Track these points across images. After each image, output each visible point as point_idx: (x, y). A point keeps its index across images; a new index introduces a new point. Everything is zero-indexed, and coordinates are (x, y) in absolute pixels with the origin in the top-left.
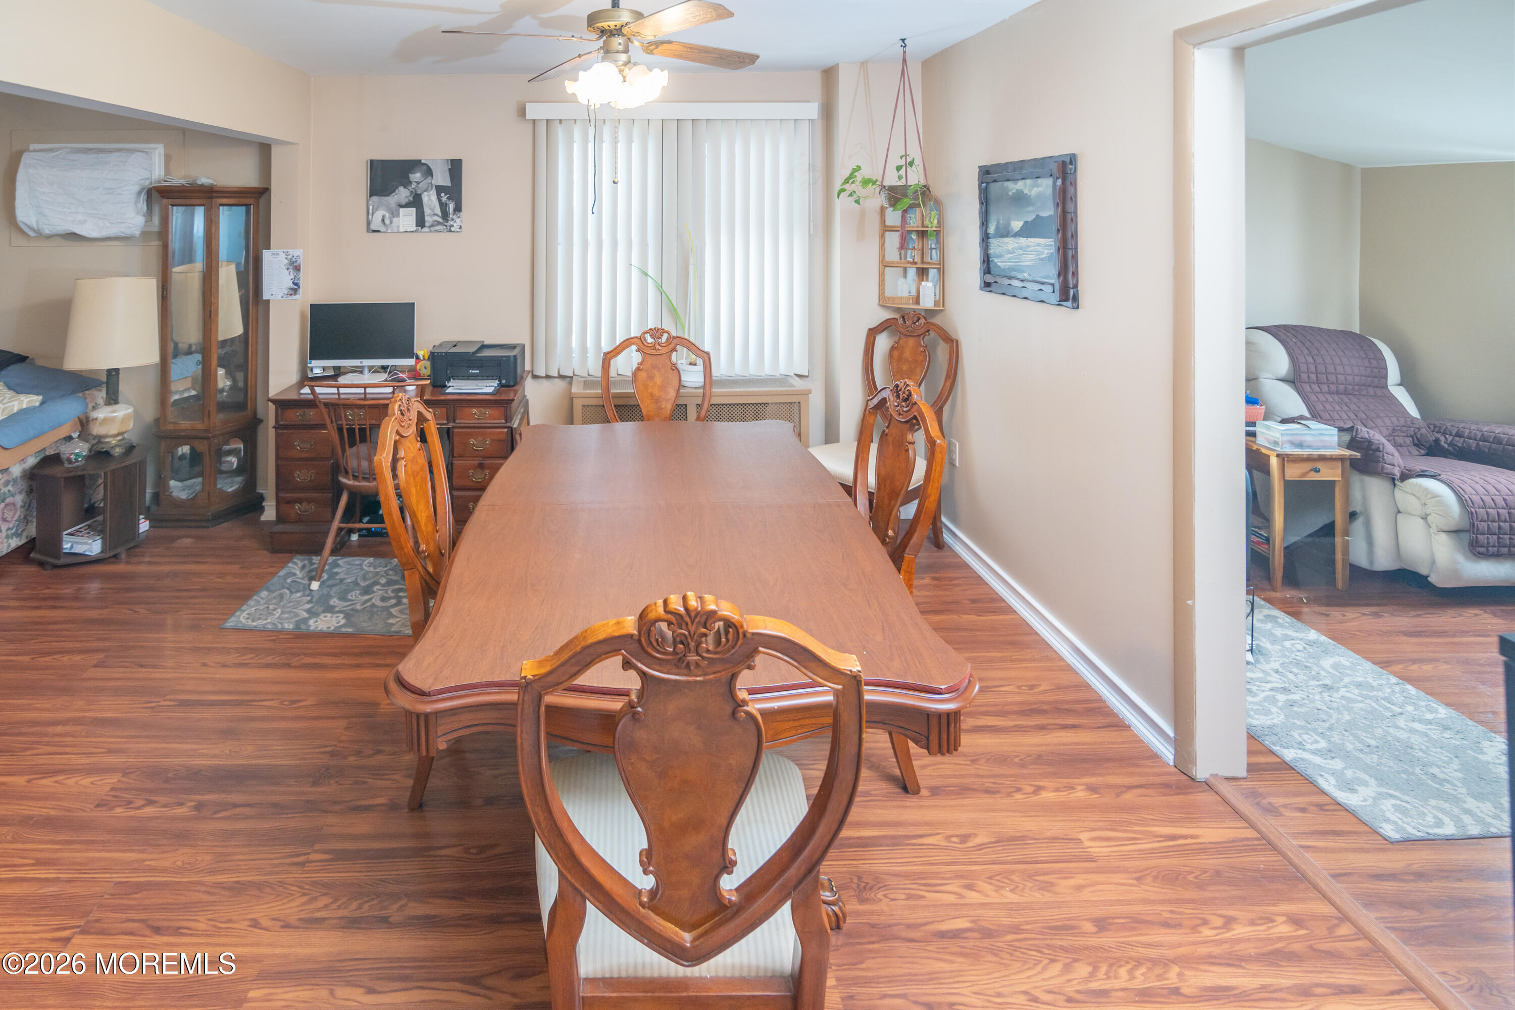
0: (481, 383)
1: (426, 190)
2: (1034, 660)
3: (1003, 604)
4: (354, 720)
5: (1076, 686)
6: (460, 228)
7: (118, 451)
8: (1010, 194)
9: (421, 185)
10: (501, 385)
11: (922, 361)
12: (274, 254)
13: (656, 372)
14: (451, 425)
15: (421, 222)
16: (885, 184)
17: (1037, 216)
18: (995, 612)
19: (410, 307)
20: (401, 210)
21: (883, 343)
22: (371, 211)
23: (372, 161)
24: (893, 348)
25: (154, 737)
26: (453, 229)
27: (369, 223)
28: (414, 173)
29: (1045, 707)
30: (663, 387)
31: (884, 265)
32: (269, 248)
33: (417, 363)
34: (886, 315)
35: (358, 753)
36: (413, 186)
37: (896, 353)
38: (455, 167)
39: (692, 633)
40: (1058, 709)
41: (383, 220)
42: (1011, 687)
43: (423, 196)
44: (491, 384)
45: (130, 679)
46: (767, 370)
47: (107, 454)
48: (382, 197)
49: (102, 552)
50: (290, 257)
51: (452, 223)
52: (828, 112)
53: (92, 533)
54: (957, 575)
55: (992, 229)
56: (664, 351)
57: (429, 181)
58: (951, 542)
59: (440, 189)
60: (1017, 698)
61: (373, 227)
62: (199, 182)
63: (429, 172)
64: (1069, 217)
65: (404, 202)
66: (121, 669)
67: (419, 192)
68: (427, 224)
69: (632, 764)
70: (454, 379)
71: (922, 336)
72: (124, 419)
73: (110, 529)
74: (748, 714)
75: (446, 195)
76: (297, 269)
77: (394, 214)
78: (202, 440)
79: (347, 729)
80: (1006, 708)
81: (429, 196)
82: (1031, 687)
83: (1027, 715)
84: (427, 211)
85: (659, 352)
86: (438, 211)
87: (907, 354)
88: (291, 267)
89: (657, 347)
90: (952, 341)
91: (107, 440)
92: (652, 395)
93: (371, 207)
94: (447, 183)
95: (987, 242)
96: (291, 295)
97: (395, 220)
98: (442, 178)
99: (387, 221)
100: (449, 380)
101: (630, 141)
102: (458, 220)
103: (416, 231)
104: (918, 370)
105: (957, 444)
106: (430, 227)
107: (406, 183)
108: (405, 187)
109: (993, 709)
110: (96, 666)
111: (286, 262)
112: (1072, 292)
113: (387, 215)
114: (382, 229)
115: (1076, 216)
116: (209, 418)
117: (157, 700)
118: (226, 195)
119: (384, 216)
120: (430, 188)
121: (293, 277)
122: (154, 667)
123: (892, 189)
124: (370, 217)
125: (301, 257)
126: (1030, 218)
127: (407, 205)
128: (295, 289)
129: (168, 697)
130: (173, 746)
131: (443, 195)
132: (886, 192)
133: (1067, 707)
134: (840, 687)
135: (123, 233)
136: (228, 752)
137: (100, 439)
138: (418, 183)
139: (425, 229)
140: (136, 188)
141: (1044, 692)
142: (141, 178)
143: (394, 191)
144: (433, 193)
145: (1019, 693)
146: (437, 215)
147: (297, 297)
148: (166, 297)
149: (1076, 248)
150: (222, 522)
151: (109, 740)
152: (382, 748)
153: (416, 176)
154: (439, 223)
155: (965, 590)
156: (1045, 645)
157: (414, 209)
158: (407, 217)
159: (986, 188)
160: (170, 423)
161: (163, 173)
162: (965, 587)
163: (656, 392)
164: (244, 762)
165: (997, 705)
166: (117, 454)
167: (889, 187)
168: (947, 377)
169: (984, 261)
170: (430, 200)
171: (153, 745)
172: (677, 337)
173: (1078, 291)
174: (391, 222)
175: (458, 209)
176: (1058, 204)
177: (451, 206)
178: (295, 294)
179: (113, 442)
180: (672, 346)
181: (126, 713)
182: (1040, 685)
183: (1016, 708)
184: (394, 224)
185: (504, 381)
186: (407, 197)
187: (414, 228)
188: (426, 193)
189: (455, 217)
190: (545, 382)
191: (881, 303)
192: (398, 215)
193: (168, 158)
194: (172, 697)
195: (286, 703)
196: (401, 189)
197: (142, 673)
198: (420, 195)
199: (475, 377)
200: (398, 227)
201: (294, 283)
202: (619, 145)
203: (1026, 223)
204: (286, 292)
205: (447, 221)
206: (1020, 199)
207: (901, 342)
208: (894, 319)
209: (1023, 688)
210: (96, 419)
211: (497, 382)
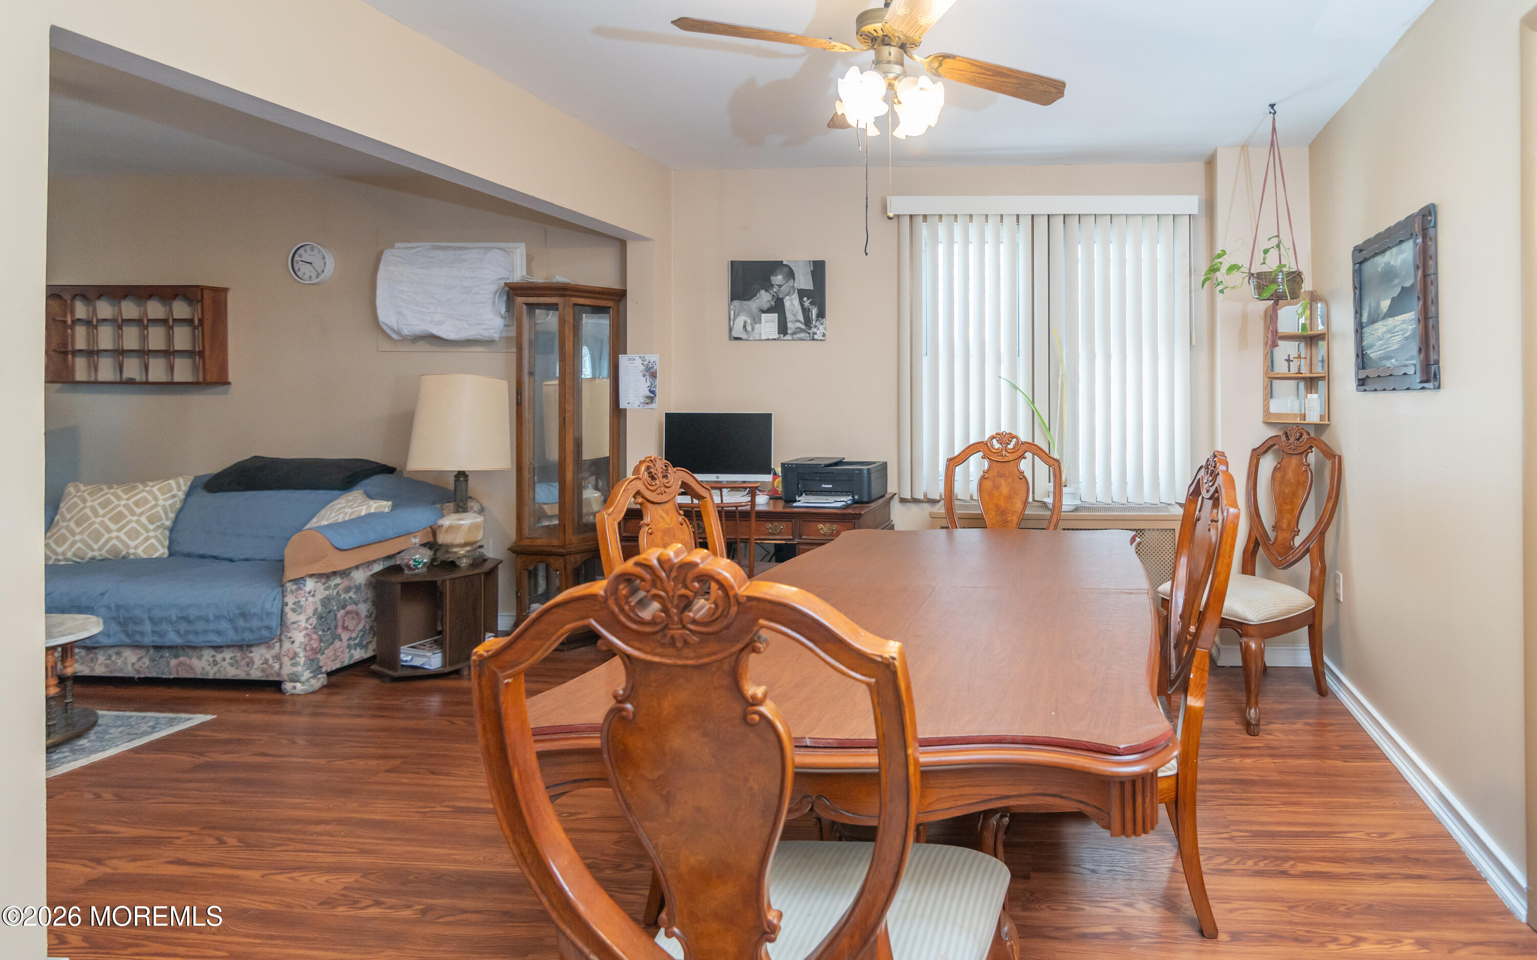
0: (831, 499)
1: (788, 294)
2: (1394, 808)
3: (1376, 751)
4: (626, 834)
5: (1436, 836)
6: (824, 335)
7: (464, 563)
8: (1380, 270)
9: (782, 288)
10: (855, 502)
11: (1304, 482)
12: (630, 359)
13: (1002, 481)
14: (796, 541)
15: (783, 329)
16: (1252, 271)
17: (1403, 288)
18: (1364, 758)
19: (766, 419)
20: (763, 315)
21: (1267, 464)
22: (732, 317)
23: (732, 262)
24: (1275, 469)
25: (414, 840)
26: (816, 337)
27: (730, 330)
28: (776, 276)
29: (1393, 856)
30: (1009, 498)
31: (1271, 378)
32: (625, 353)
33: (774, 479)
34: (1270, 433)
35: (617, 867)
36: (775, 290)
37: (1278, 475)
38: (818, 269)
39: (671, 593)
40: (1406, 858)
41: (745, 327)
42: (1360, 833)
43: (785, 301)
44: (842, 499)
45: (418, 785)
46: (1147, 497)
47: (452, 565)
48: (744, 302)
49: (442, 667)
50: (646, 363)
51: (815, 330)
52: (1210, 207)
53: (435, 647)
54: (1333, 722)
55: (1365, 319)
56: (1011, 457)
57: (791, 284)
58: (1336, 688)
59: (802, 293)
60: (1363, 846)
61: (735, 334)
62: (554, 281)
63: (791, 274)
64: (1429, 280)
65: (765, 307)
66: (410, 775)
67: (781, 297)
68: (789, 331)
69: (631, 782)
70: (806, 494)
71: (1305, 453)
72: (473, 528)
73: (450, 642)
74: (762, 716)
75: (808, 299)
76: (654, 375)
77: (756, 320)
78: (558, 557)
79: (615, 843)
80: (1347, 854)
81: (791, 300)
82: (1383, 835)
83: (1368, 863)
84: (789, 317)
85: (1006, 459)
86: (801, 318)
87: (1290, 475)
88: (647, 374)
89: (1004, 453)
90: (1334, 456)
91: (455, 550)
92: (997, 506)
93: (732, 313)
94: (809, 286)
95: (1362, 333)
96: (647, 403)
97: (757, 326)
98: (804, 281)
99: (749, 328)
100: (801, 495)
101: (998, 242)
102: (821, 328)
103: (778, 339)
104: (1300, 492)
105: (1341, 575)
106: (792, 334)
107: (768, 286)
108: (767, 291)
109: (1331, 855)
110: (389, 771)
111: (643, 368)
112: (1433, 368)
113: (749, 321)
114: (744, 336)
115: (1437, 278)
116: (565, 534)
117: (432, 805)
118: (584, 295)
119: (745, 323)
120: (792, 292)
121: (649, 384)
122: (448, 774)
123: (1259, 276)
124: (732, 323)
125: (658, 363)
126: (1396, 292)
127: (769, 311)
128: (651, 397)
129: (446, 803)
130: (429, 850)
131: (805, 299)
132: (1255, 280)
133: (1417, 856)
134: (873, 680)
135: (480, 335)
136: (481, 859)
137: (447, 547)
138: (780, 286)
139: (788, 337)
140: (493, 288)
141: (1395, 841)
142: (498, 277)
143: (755, 295)
144: (795, 297)
145: (1366, 840)
146: (798, 321)
147: (653, 406)
148: (521, 403)
149: (1437, 317)
150: (580, 647)
151: (366, 841)
152: (642, 863)
153: (778, 279)
154: (802, 330)
155: (1338, 736)
156: (1412, 792)
157: (776, 315)
158: (769, 325)
159: (1360, 269)
160: (527, 538)
161: (525, 273)
162: (1339, 734)
163: (1002, 503)
164: (495, 869)
165: (1337, 851)
166: (463, 565)
167: (1258, 274)
168: (1329, 497)
169: (1358, 356)
170: (792, 304)
171: (409, 848)
172: (1026, 442)
173: (1439, 367)
174: (753, 329)
175: (821, 315)
176: (1418, 266)
177: (814, 312)
178: (652, 402)
179: (462, 552)
180: (1019, 453)
181: (396, 816)
182: (1393, 833)
183: (1358, 855)
184: (756, 331)
185: (856, 497)
186: (768, 301)
187: (776, 336)
188: (788, 298)
189: (818, 324)
190: (913, 508)
191: (1266, 421)
192: (760, 322)
193: (530, 259)
194: (450, 803)
195: (564, 815)
196: (763, 292)
197: (433, 780)
198: (782, 300)
199: (828, 492)
200: (760, 334)
201: (650, 391)
202: (987, 246)
203: (1393, 299)
204: (642, 401)
205: (810, 328)
206: (1389, 275)
207: (1284, 461)
208: (1277, 436)
209: (1373, 835)
210: (442, 526)
211: (850, 498)
